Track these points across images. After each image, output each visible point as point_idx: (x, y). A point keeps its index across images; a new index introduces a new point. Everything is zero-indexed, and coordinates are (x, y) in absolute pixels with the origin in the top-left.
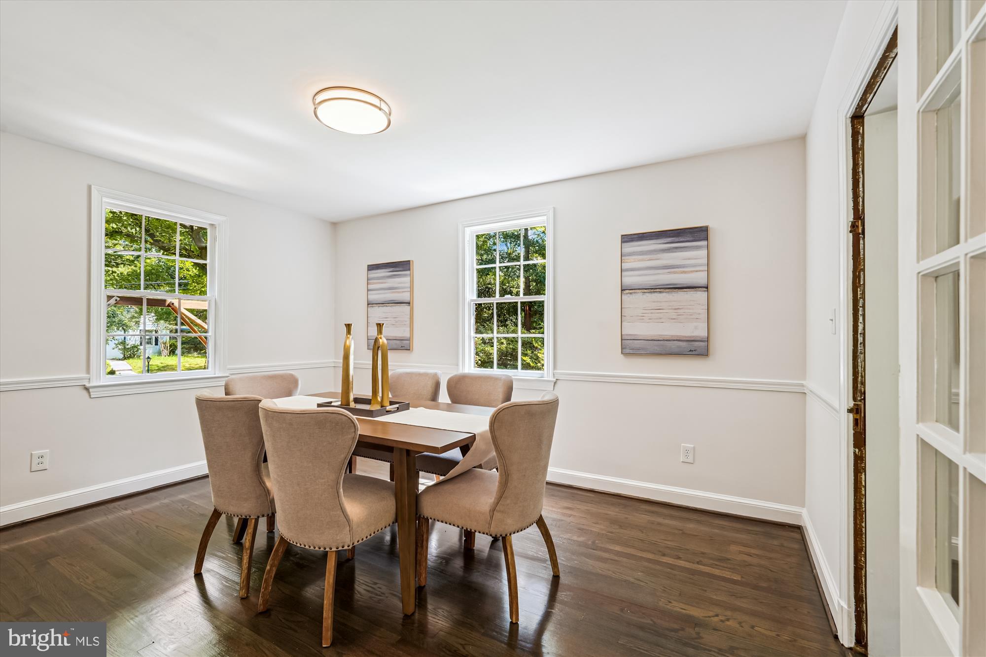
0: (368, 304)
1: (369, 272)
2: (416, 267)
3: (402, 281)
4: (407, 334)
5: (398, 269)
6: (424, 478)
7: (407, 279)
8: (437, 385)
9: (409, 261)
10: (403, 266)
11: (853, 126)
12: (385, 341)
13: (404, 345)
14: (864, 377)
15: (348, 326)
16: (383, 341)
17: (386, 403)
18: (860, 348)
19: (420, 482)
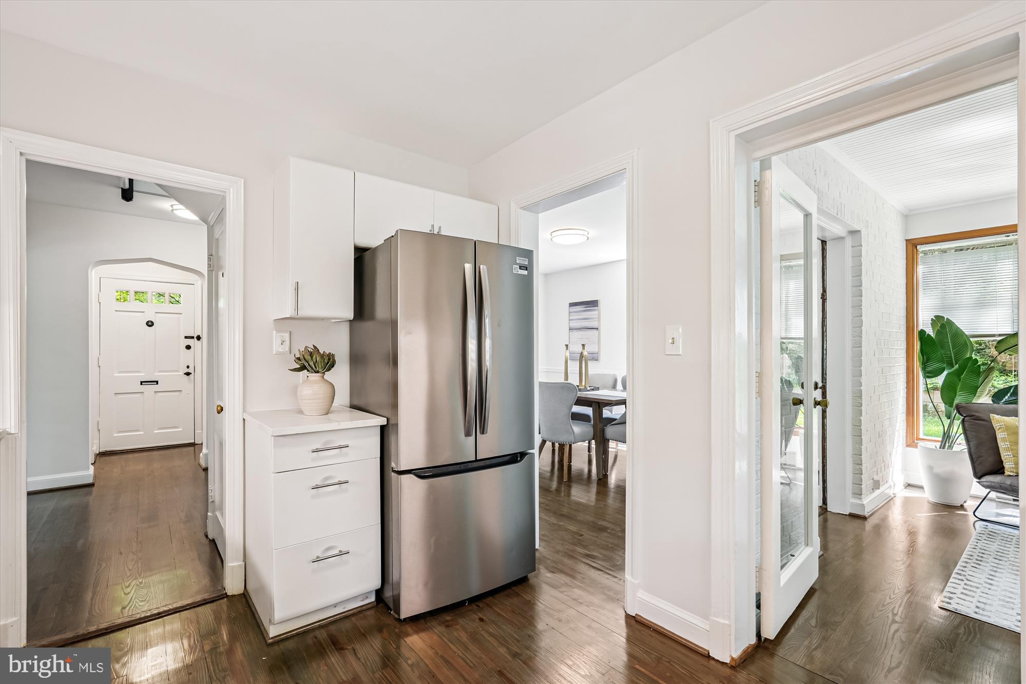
0: (570, 329)
1: (570, 308)
2: (602, 304)
3: (593, 314)
4: (596, 350)
5: (589, 306)
6: (611, 442)
7: (596, 312)
8: (616, 381)
9: (597, 300)
10: (593, 304)
11: (822, 245)
12: (587, 354)
13: (595, 358)
14: (826, 371)
15: (567, 346)
16: (585, 353)
17: (587, 386)
18: (825, 356)
19: (610, 446)
